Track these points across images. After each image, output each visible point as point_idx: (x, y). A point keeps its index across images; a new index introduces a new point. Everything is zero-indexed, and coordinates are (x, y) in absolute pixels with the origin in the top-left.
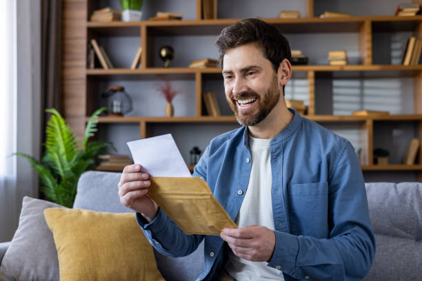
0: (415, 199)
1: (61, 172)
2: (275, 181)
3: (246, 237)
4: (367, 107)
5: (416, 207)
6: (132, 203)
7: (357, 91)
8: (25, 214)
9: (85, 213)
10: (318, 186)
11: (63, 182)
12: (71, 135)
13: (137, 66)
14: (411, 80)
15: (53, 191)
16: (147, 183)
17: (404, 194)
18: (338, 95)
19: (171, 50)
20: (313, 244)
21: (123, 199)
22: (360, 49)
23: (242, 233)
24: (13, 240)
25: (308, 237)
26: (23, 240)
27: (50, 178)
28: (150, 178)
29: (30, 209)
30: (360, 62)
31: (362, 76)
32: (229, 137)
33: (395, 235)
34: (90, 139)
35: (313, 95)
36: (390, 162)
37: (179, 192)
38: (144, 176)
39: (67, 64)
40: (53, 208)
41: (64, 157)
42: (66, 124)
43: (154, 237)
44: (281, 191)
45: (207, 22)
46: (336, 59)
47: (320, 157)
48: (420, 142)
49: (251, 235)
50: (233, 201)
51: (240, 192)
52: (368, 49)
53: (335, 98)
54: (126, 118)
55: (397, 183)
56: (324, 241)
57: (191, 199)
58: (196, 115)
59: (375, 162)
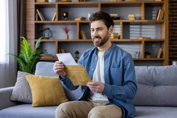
0: (154, 72)
1: (27, 61)
2: (105, 66)
3: (95, 85)
4: (143, 36)
5: (154, 75)
6: (58, 73)
7: (139, 30)
8: (19, 77)
9: (40, 77)
10: (119, 69)
11: (27, 65)
12: (30, 47)
13: (54, 20)
14: (160, 25)
15: (23, 68)
16: (63, 67)
17: (150, 70)
18: (132, 31)
19: (67, 13)
20: (116, 88)
21: (55, 71)
22: (140, 13)
23: (94, 83)
24: (15, 86)
25: (115, 86)
26: (18, 86)
27: (22, 63)
28: (64, 65)
29: (20, 75)
30: (140, 19)
31: (141, 24)
32: (90, 51)
33: (147, 84)
34: (37, 49)
35: (122, 31)
36: (151, 57)
37: (74, 70)
38: (62, 65)
39: (27, 19)
40: (29, 75)
41: (28, 55)
42: (28, 43)
43: (64, 83)
44: (107, 70)
45: (81, 3)
46: (131, 18)
47: (120, 59)
48: (162, 49)
49: (97, 84)
50: (91, 72)
51: (93, 69)
52: (143, 14)
53: (131, 32)
54: (50, 40)
55: (148, 66)
56: (120, 87)
57: (78, 72)
58: (77, 39)
59: (145, 57)
